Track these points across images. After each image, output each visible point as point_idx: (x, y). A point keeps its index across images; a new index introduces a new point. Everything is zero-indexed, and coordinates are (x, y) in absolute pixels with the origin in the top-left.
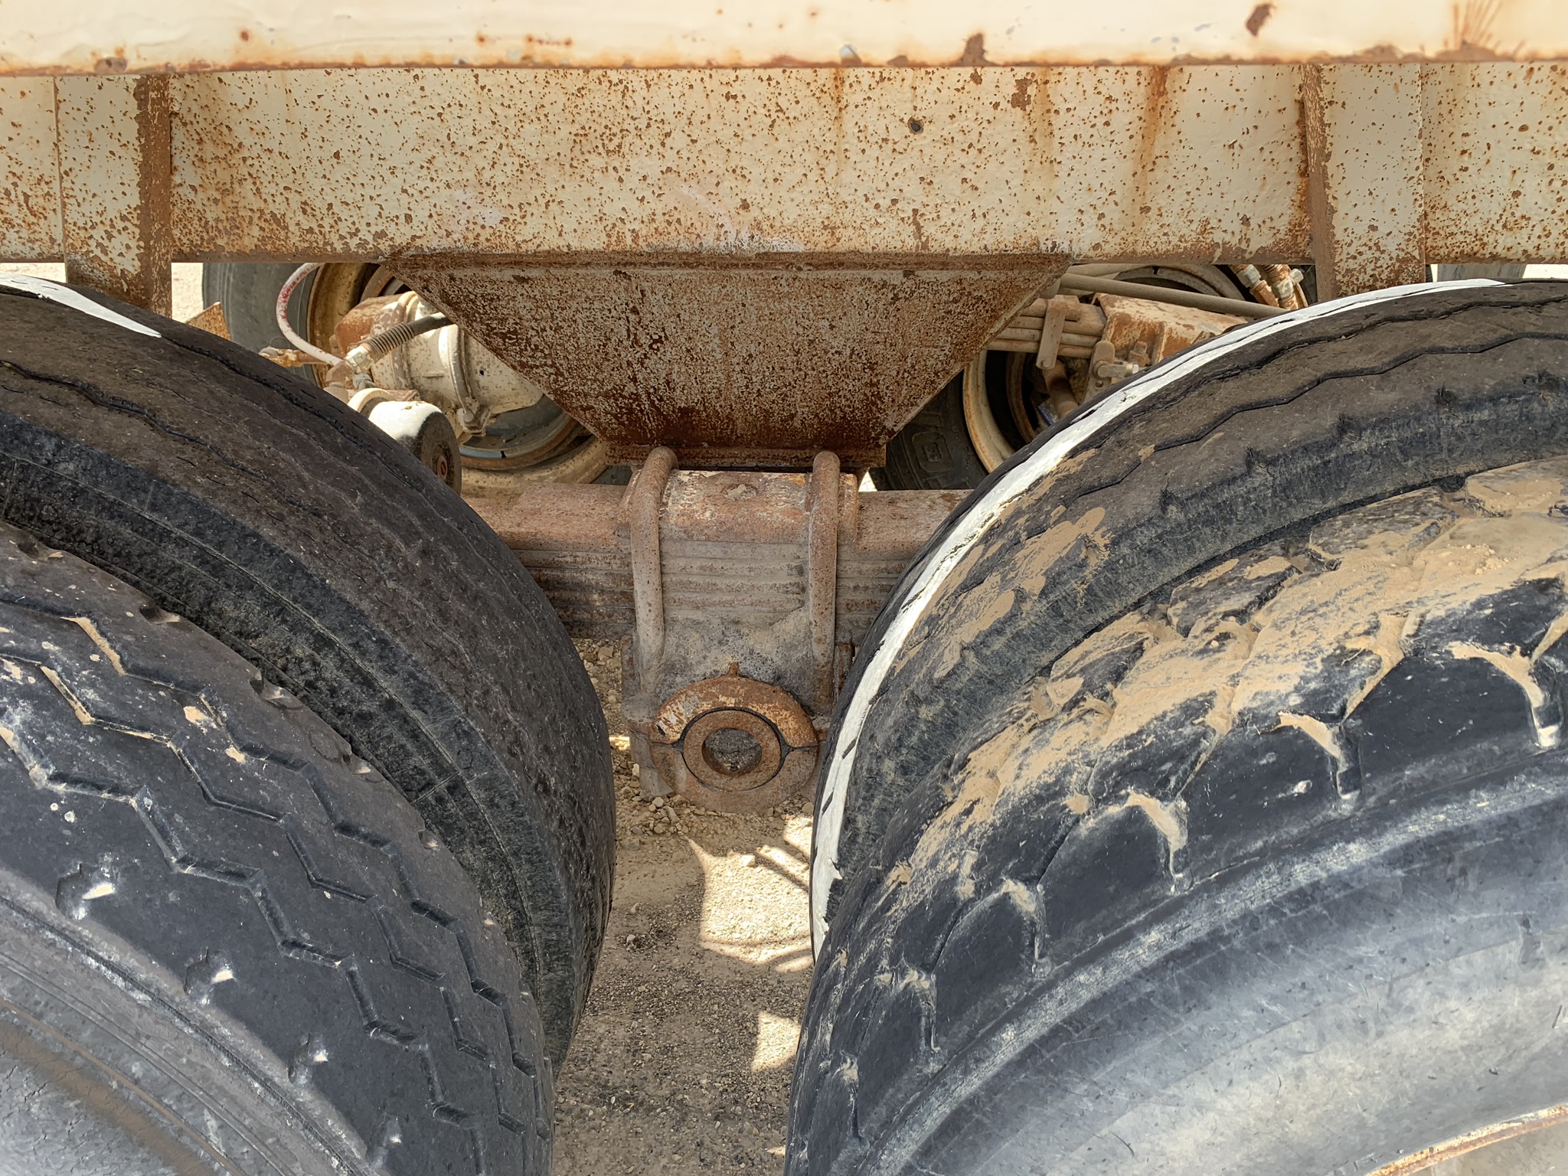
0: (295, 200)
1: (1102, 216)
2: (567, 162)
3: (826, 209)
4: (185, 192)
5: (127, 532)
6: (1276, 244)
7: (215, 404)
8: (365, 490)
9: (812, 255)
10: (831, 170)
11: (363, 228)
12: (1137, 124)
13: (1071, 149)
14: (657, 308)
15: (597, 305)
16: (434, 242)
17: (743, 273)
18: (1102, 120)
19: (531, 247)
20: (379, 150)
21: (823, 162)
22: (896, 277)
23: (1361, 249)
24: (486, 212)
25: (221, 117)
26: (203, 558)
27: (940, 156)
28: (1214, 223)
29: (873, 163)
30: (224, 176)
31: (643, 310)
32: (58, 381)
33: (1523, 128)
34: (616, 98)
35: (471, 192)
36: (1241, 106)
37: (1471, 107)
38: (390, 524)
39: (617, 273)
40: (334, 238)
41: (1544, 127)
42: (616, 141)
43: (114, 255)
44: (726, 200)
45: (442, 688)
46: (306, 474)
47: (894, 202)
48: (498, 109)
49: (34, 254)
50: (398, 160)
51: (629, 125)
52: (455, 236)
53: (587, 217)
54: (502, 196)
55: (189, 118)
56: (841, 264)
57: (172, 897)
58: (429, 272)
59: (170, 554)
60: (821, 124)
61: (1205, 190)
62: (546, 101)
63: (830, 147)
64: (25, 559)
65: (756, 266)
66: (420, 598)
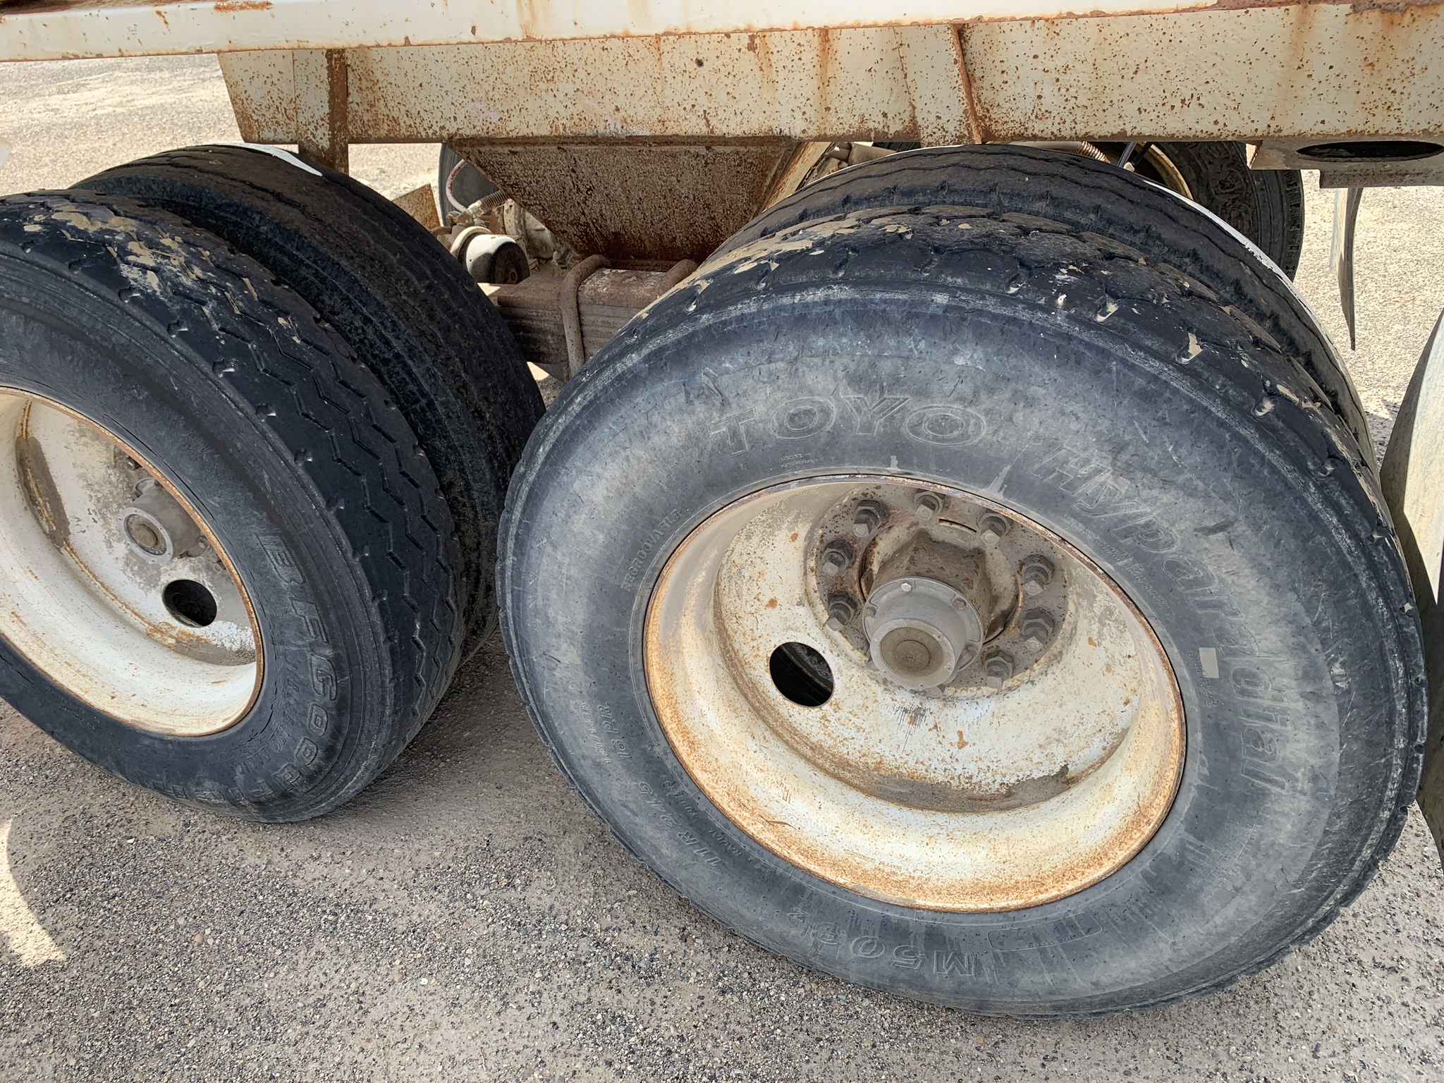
0: (403, 109)
1: (804, 113)
2: (528, 86)
3: (659, 111)
4: (354, 105)
5: (286, 260)
6: (905, 129)
7: (336, 206)
8: (402, 252)
9: (654, 137)
10: (659, 89)
11: (434, 124)
12: (816, 59)
13: (783, 74)
14: (584, 169)
15: (554, 168)
16: (468, 132)
17: (623, 148)
18: (796, 58)
19: (514, 134)
20: (440, 82)
21: (655, 84)
22: (702, 150)
23: (935, 130)
24: (491, 115)
25: (369, 67)
26: (316, 275)
27: (714, 80)
28: (867, 116)
29: (680, 84)
30: (371, 97)
31: (578, 170)
32: (266, 190)
33: (1036, 57)
34: (549, 51)
35: (484, 104)
36: (871, 47)
37: (1002, 45)
38: (411, 270)
39: (559, 148)
40: (421, 129)
41: (1048, 56)
42: (551, 74)
43: (318, 138)
44: (608, 106)
45: (421, 349)
46: (372, 242)
47: (693, 106)
48: (494, 59)
49: (289, 140)
50: (449, 87)
51: (556, 66)
52: (478, 128)
53: (540, 116)
54: (498, 106)
55: (355, 67)
56: (672, 142)
57: (256, 380)
58: (468, 149)
59: (304, 271)
60: (651, 63)
61: (859, 97)
62: (516, 54)
63: (657, 76)
64: (229, 254)
65: (628, 144)
66: (419, 306)
